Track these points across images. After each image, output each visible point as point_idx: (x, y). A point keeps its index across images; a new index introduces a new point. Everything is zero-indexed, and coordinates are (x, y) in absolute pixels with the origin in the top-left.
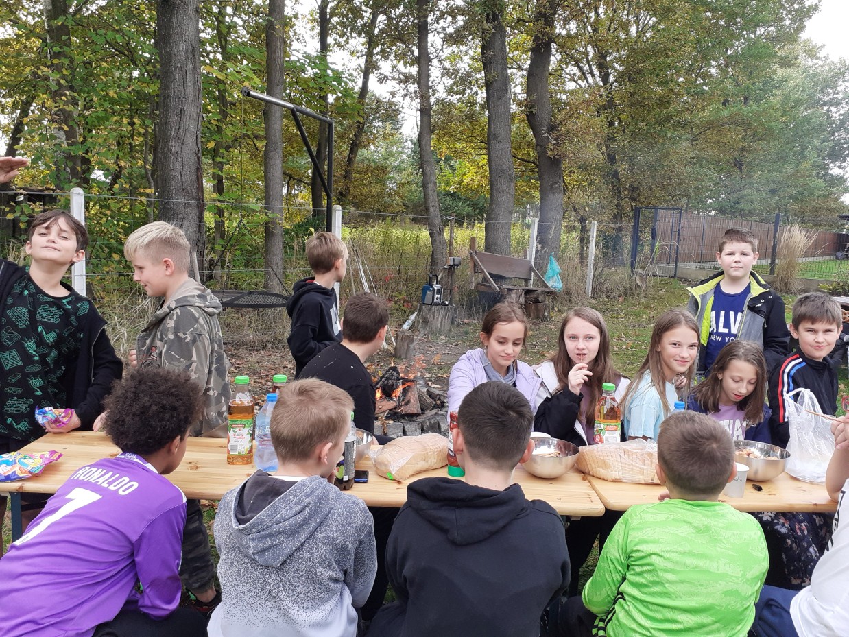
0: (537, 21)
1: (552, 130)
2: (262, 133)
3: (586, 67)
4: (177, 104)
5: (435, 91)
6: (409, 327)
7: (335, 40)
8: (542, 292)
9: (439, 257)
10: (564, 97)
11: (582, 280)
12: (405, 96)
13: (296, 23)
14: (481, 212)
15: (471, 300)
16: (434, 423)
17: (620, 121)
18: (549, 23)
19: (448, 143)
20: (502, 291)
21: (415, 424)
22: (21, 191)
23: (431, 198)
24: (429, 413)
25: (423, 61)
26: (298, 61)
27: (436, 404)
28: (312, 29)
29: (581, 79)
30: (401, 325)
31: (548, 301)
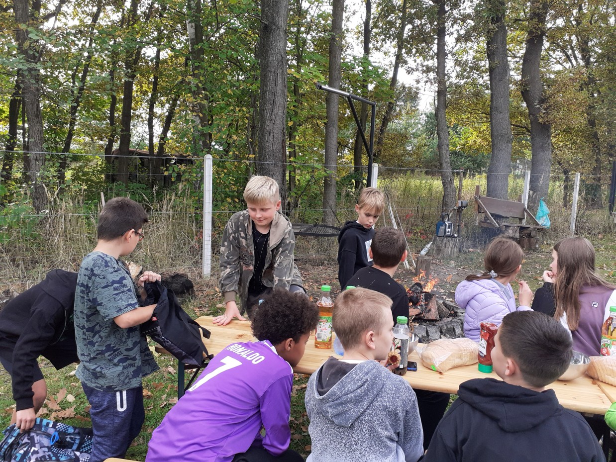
0: (532, 19)
1: (543, 103)
2: (325, 114)
3: (570, 52)
4: (271, 97)
5: (449, 77)
6: (425, 253)
7: (373, 45)
8: (535, 228)
9: (449, 200)
10: (552, 76)
11: (567, 219)
12: (427, 82)
13: (347, 35)
14: (479, 166)
15: (474, 233)
16: (450, 328)
17: (599, 93)
18: (542, 20)
19: (456, 114)
20: (501, 227)
21: (435, 327)
22: (174, 157)
23: (445, 156)
24: (446, 320)
25: (441, 55)
26: (350, 62)
27: (451, 313)
28: (358, 39)
29: (565, 61)
30: (420, 251)
31: (539, 236)
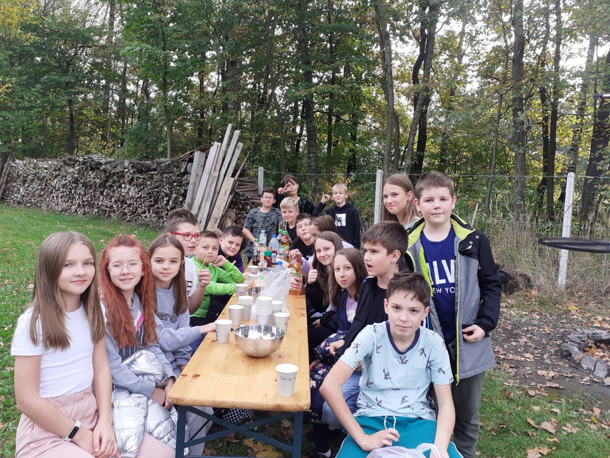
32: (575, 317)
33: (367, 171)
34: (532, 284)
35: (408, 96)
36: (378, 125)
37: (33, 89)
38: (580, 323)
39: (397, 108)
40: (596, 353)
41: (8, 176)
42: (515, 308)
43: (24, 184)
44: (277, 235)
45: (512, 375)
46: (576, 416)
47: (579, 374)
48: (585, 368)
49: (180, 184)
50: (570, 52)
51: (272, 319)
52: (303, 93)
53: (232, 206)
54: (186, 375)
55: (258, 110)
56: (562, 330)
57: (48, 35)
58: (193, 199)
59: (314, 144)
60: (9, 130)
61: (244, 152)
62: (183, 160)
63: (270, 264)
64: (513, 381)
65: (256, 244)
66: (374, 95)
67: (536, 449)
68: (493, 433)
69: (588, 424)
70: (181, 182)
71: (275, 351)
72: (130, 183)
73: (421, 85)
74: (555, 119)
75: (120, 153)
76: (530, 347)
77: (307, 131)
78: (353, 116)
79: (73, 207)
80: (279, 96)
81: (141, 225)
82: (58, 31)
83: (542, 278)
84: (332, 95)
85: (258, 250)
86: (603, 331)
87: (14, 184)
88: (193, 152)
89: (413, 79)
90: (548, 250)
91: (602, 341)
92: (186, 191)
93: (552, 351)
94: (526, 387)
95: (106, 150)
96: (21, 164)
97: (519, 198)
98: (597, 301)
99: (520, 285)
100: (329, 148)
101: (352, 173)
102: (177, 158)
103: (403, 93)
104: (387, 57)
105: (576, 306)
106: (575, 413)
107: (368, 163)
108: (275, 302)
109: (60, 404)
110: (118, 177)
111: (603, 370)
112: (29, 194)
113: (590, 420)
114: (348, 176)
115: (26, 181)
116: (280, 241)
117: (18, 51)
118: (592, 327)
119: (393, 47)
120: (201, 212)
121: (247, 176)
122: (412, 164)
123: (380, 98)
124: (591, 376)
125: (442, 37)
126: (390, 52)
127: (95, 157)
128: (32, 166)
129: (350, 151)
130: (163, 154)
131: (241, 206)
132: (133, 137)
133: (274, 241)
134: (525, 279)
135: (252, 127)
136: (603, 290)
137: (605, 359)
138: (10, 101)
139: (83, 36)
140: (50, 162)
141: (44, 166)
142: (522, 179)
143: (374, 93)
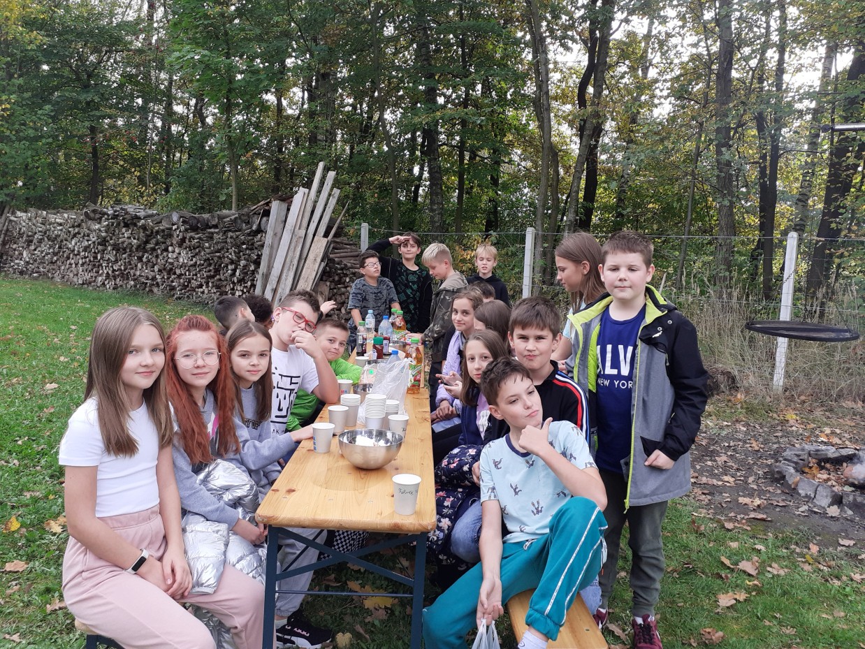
32: (794, 428)
33: (512, 229)
34: (738, 385)
35: (571, 124)
36: (529, 164)
37: (40, 112)
38: (800, 437)
39: (555, 139)
40: (819, 475)
41: (5, 234)
42: (714, 417)
43: (28, 246)
44: (390, 316)
45: (705, 503)
46: (785, 555)
47: (794, 503)
48: (803, 495)
49: (251, 247)
50: (799, 62)
51: (385, 422)
52: (423, 119)
53: (324, 278)
54: (278, 491)
55: (360, 143)
56: (775, 446)
57: (60, 34)
58: (270, 267)
59: (439, 191)
60: (6, 170)
61: (341, 202)
62: (255, 213)
63: (381, 354)
64: (705, 511)
65: (360, 328)
66: (524, 122)
67: (731, 594)
68: (675, 575)
69: (801, 565)
70: (253, 244)
71: (390, 461)
72: (180, 245)
73: (589, 109)
74: (775, 157)
75: (165, 203)
76: (731, 467)
77: (429, 172)
78: (494, 152)
79: (100, 279)
80: (390, 123)
81: (196, 304)
82: (75, 28)
83: (751, 377)
84: (464, 123)
85: (365, 336)
86: (830, 447)
87: (14, 246)
88: (270, 202)
89: (579, 100)
90: (761, 338)
91: (828, 460)
92: (259, 256)
93: (760, 472)
94: (723, 518)
95: (145, 198)
96: (24, 218)
97: (723, 267)
98: (825, 408)
99: (722, 386)
100: (460, 197)
101: (491, 232)
102: (246, 210)
103: (564, 118)
104: (542, 69)
105: (796, 414)
106: (785, 551)
107: (515, 217)
108: (389, 402)
109: (120, 525)
110: (162, 237)
111: (827, 496)
112: (35, 261)
113: (803, 560)
114: (487, 236)
115: (31, 241)
116: (393, 324)
117: (18, 57)
118: (816, 442)
119: (551, 56)
120: (282, 285)
121: (345, 236)
122: (576, 220)
123: (533, 126)
124: (810, 505)
125: (620, 42)
126: (547, 61)
127: (131, 209)
128: (40, 220)
129: (490, 201)
130: (226, 204)
131: (337, 278)
132: (184, 180)
133: (385, 324)
134: (728, 378)
135: (351, 166)
136: (834, 393)
137: (829, 483)
138: (8, 129)
139: (111, 36)
140: (66, 215)
141: (58, 220)
142: (728, 241)
143: (524, 119)
